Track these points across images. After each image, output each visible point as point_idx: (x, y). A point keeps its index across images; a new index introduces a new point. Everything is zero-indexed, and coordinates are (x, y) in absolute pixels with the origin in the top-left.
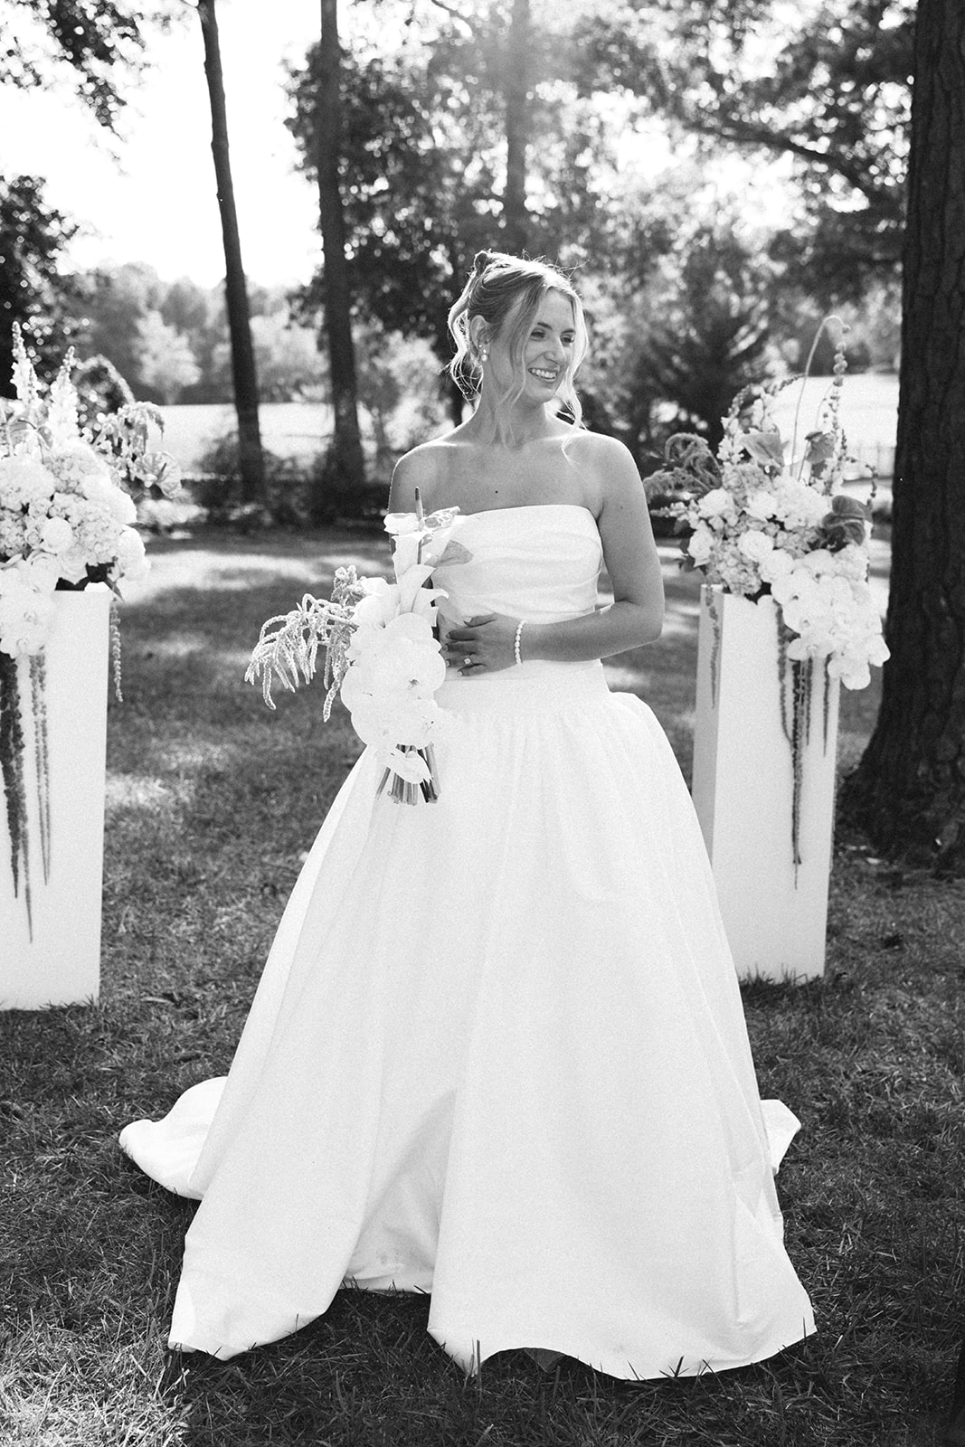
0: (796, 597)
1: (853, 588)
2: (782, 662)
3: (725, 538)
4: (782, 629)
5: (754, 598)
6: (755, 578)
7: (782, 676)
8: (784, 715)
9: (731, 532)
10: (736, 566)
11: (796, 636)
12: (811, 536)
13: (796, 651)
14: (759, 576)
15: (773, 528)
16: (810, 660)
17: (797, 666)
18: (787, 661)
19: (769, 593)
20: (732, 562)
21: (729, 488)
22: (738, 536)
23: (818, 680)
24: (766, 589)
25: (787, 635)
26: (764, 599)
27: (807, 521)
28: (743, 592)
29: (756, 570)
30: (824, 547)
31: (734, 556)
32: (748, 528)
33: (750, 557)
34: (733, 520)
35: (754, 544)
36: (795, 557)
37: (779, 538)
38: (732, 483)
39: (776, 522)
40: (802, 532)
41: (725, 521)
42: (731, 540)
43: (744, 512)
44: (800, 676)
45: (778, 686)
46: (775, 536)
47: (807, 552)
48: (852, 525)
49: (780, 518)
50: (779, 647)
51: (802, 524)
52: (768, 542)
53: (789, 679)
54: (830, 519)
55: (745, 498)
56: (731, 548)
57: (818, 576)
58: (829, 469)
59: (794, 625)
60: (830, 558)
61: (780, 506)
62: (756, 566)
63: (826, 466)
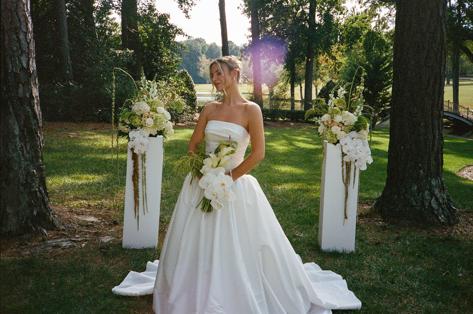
0: (346, 144)
1: (363, 142)
2: (343, 162)
3: (328, 127)
4: (343, 153)
5: (335, 144)
6: (335, 139)
7: (343, 166)
8: (343, 177)
9: (329, 126)
10: (330, 135)
11: (346, 155)
12: (351, 127)
13: (346, 159)
14: (336, 138)
15: (341, 125)
16: (350, 162)
17: (347, 163)
18: (344, 162)
19: (339, 143)
20: (329, 134)
21: (329, 114)
22: (331, 127)
23: (352, 167)
24: (338, 142)
25: (344, 155)
26: (338, 144)
27: (350, 123)
28: (332, 142)
29: (336, 136)
30: (355, 130)
31: (329, 132)
32: (334, 125)
33: (334, 133)
34: (330, 123)
35: (335, 129)
36: (347, 133)
37: (343, 128)
38: (330, 112)
39: (342, 123)
40: (349, 126)
41: (328, 123)
42: (329, 128)
43: (333, 120)
44: (348, 166)
45: (342, 169)
46: (341, 127)
47: (350, 132)
48: (364, 125)
49: (343, 122)
50: (342, 158)
51: (349, 124)
52: (339, 129)
53: (345, 167)
54: (357, 123)
55: (333, 116)
56: (329, 130)
57: (353, 138)
58: (358, 109)
59: (345, 152)
60: (356, 134)
61: (343, 119)
62: (336, 135)
63: (357, 108)
